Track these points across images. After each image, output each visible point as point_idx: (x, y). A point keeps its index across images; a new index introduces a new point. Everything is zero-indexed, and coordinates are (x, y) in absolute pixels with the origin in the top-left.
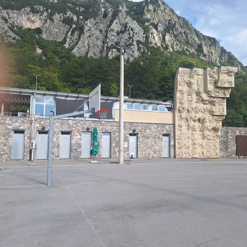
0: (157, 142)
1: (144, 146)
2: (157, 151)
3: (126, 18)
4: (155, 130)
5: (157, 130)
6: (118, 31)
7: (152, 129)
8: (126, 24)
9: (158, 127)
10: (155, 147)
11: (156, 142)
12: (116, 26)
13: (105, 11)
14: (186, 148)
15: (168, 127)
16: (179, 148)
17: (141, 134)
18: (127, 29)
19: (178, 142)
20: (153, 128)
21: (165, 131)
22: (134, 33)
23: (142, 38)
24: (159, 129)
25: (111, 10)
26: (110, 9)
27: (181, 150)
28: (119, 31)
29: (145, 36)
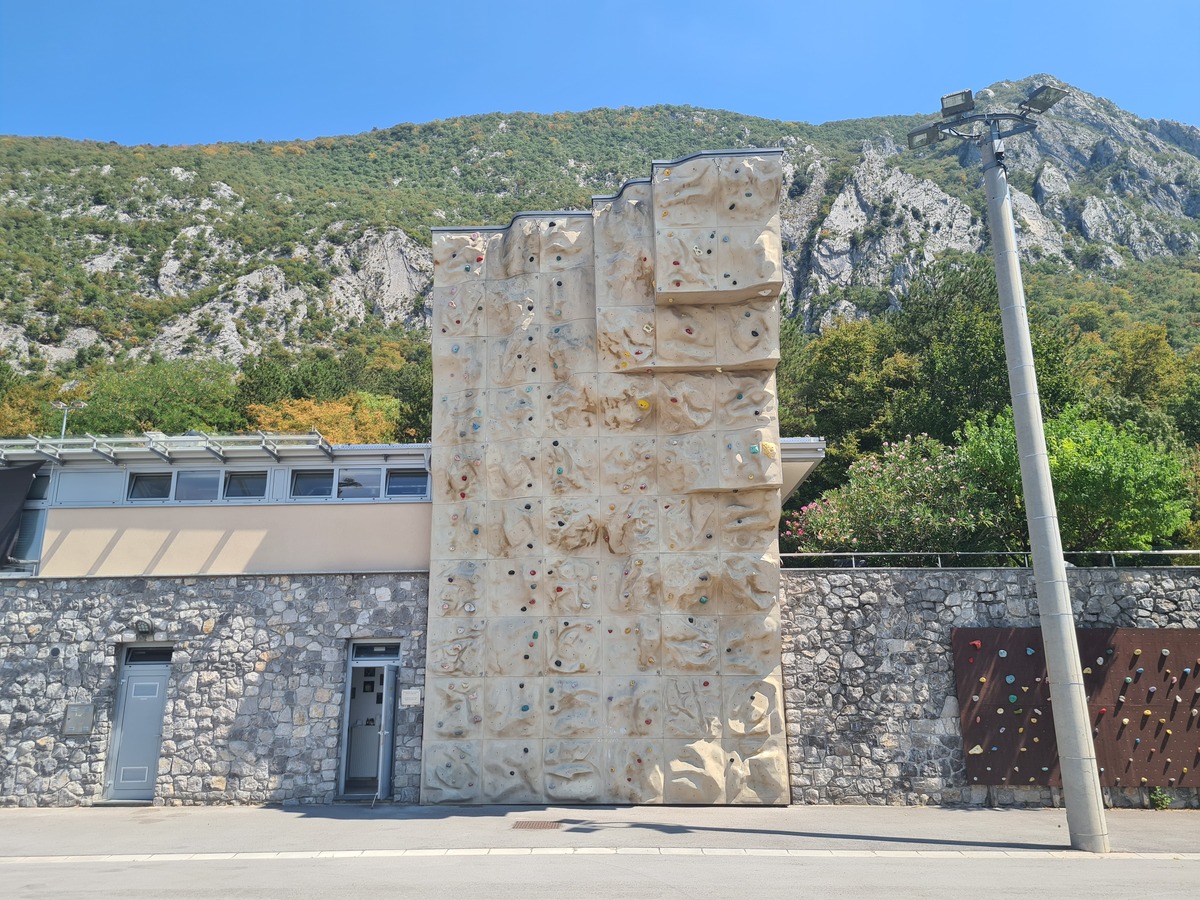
0: (302, 693)
1: (207, 722)
2: (292, 752)
3: (884, 179)
4: (291, 617)
5: (303, 619)
6: (853, 233)
7: (275, 613)
8: (888, 200)
9: (314, 596)
10: (282, 731)
11: (289, 698)
12: (845, 217)
13: (796, 172)
14: (501, 734)
15: (383, 594)
16: (443, 730)
17: (191, 646)
18: (894, 218)
19: (440, 691)
20: (279, 606)
21: (364, 618)
22: (927, 226)
23: (967, 238)
24: (321, 607)
25: (822, 166)
26: (819, 163)
27: (462, 743)
28: (861, 231)
29: (979, 227)
